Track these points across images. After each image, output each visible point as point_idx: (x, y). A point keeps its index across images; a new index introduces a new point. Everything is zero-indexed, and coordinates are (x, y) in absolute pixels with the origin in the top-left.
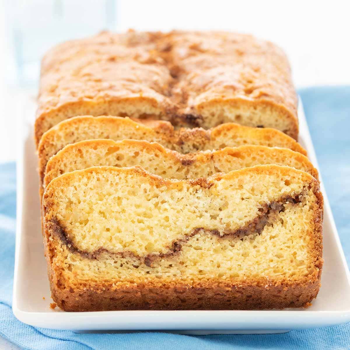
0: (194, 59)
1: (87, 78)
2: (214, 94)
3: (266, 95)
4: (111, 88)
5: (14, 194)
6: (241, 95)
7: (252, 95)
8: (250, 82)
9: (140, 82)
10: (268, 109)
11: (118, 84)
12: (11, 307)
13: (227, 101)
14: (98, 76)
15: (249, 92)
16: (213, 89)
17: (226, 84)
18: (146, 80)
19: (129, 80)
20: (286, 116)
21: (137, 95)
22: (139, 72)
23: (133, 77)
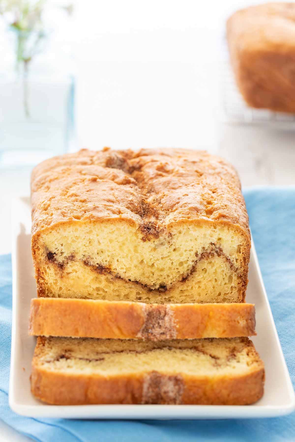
0: (162, 180)
1: (74, 198)
2: (181, 215)
3: (224, 216)
4: (95, 208)
5: (10, 286)
6: (203, 217)
7: (212, 216)
8: (209, 203)
9: (119, 202)
10: (226, 228)
11: (100, 205)
12: (7, 394)
13: (192, 222)
14: (84, 197)
15: (209, 212)
16: (180, 210)
17: (190, 206)
18: (123, 200)
19: (109, 201)
20: (241, 234)
21: (116, 216)
22: (117, 193)
23: (111, 198)
